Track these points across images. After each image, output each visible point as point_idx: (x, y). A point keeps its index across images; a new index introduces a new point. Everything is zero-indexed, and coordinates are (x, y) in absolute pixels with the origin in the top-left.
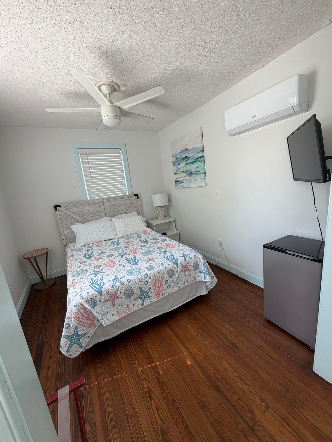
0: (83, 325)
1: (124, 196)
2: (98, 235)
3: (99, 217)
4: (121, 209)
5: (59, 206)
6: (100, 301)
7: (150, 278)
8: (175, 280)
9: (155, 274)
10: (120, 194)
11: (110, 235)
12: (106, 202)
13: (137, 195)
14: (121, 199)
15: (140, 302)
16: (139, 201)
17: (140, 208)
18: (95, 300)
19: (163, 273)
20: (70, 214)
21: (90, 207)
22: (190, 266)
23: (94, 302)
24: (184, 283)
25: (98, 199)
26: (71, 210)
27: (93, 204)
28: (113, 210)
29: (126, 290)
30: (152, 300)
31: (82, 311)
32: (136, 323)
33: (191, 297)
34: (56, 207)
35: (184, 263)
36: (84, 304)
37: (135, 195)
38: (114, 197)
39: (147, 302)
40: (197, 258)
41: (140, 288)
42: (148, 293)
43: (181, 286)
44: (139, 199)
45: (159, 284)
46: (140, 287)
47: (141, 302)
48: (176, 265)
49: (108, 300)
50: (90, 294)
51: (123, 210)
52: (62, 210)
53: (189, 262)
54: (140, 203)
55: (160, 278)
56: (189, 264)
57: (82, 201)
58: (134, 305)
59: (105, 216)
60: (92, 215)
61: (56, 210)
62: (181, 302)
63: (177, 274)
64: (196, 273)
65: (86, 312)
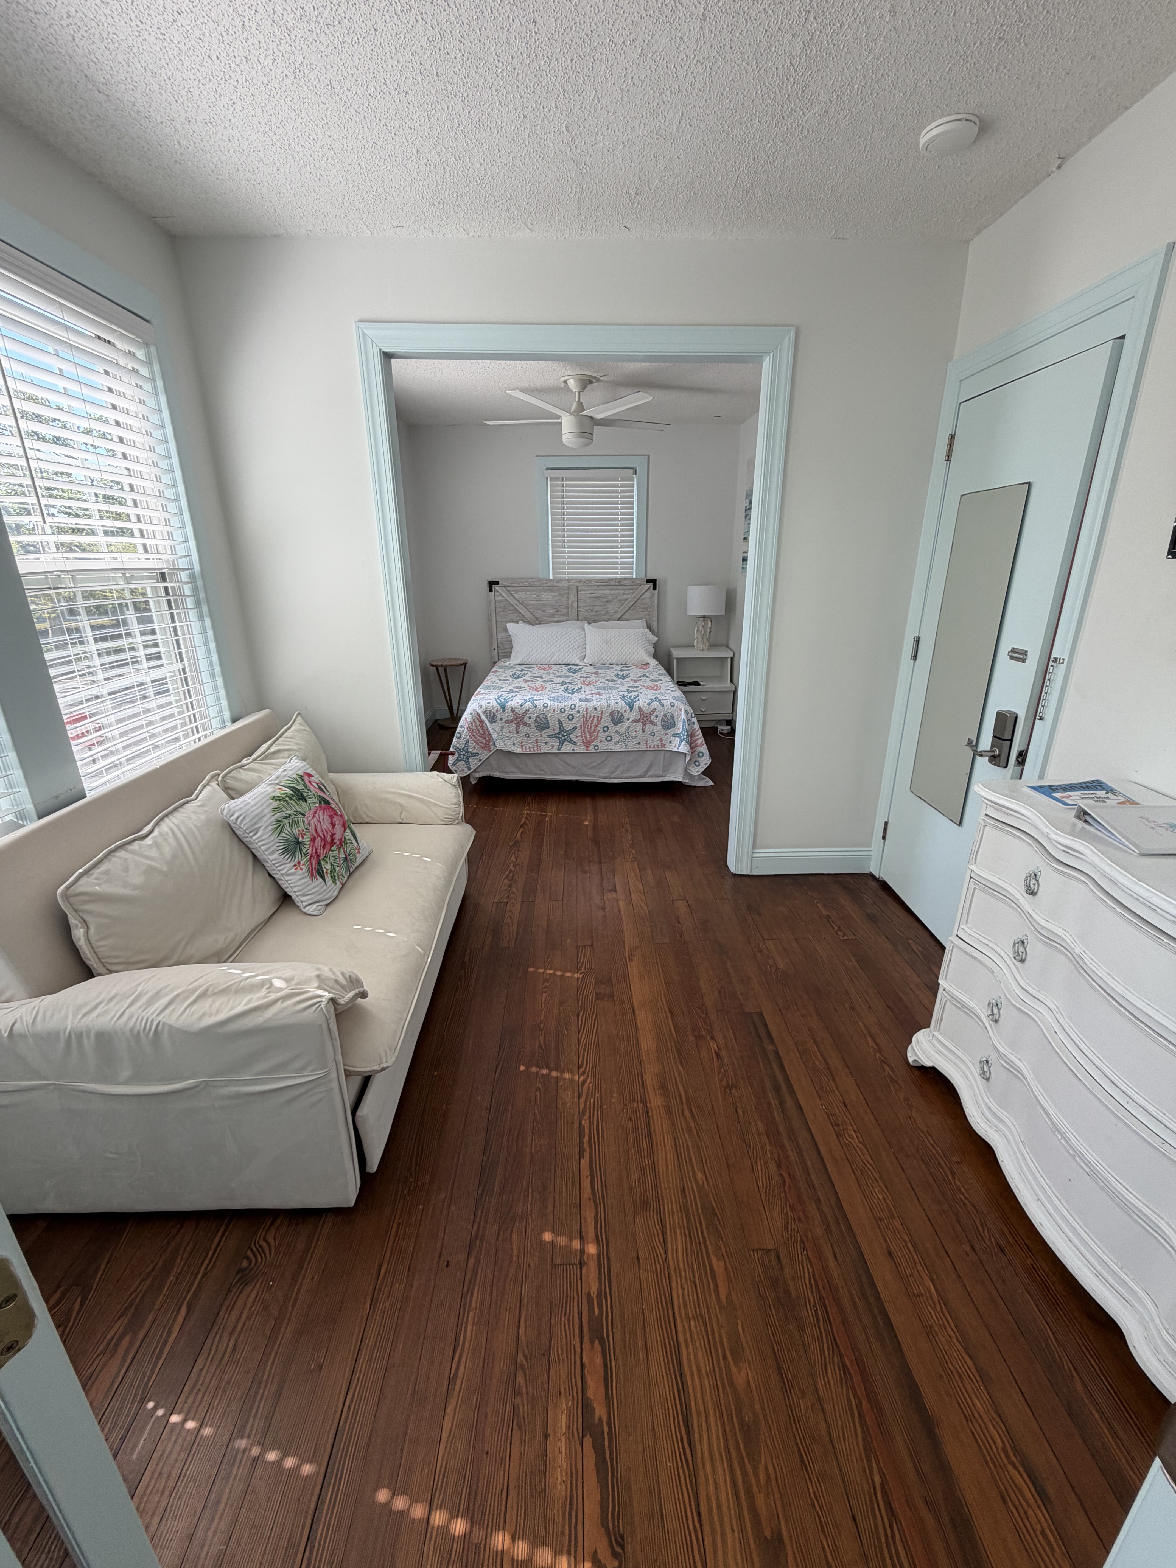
0: (475, 742)
1: (625, 579)
2: (549, 650)
3: (565, 618)
4: (611, 608)
5: (497, 583)
6: (501, 719)
7: (579, 712)
8: (622, 731)
9: (587, 709)
10: (617, 573)
11: (571, 655)
12: (584, 588)
13: (654, 582)
14: (615, 587)
15: (556, 743)
16: (656, 595)
17: (655, 613)
18: (494, 715)
19: (602, 713)
20: (513, 602)
21: (551, 594)
22: (657, 716)
23: (493, 716)
24: (639, 743)
25: (569, 580)
26: (516, 596)
27: (556, 588)
28: (596, 608)
29: (538, 717)
30: (576, 749)
31: (478, 723)
32: (546, 774)
33: (650, 777)
34: (492, 584)
35: (646, 709)
36: (481, 714)
37: (648, 581)
38: (602, 580)
39: (567, 748)
40: (675, 708)
41: (560, 722)
42: (570, 734)
43: (632, 746)
44: (656, 592)
45: (591, 727)
46: (559, 720)
47: (558, 744)
48: (630, 707)
49: (511, 721)
50: (491, 705)
51: (616, 612)
52: (500, 591)
53: (655, 709)
54: (656, 602)
55: (596, 719)
56: (655, 714)
57: (539, 580)
58: (546, 743)
59: (576, 618)
60: (551, 611)
61: (491, 590)
62: (630, 775)
63: (627, 723)
64: (666, 734)
65: (482, 727)
